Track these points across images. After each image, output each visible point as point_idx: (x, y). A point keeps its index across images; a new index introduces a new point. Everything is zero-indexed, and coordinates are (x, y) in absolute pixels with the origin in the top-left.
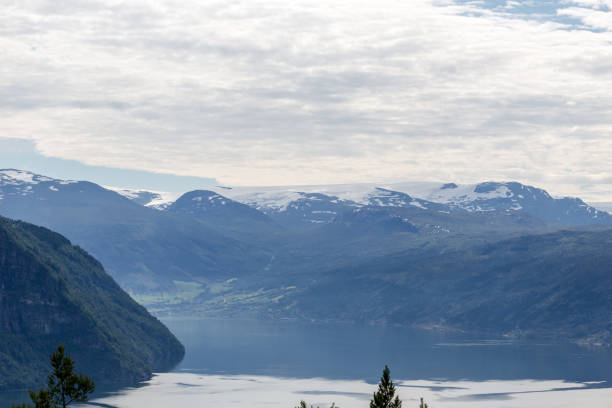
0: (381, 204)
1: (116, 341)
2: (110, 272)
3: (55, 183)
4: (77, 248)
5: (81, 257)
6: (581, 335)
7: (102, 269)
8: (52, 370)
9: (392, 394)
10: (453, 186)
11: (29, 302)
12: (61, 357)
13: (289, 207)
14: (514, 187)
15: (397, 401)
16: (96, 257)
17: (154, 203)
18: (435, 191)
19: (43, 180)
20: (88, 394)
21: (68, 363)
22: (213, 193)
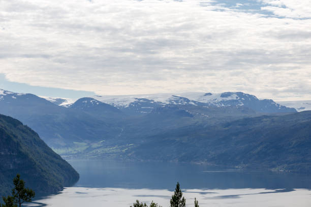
0: (175, 103)
1: (45, 172)
2: (42, 138)
3: (15, 94)
4: (26, 126)
5: (27, 130)
6: (274, 166)
7: (38, 136)
8: (14, 186)
9: (181, 196)
10: (210, 94)
11: (3, 153)
12: (18, 180)
13: (130, 105)
14: (240, 94)
15: (183, 199)
16: (35, 131)
17: (64, 104)
18: (201, 97)
19: (9, 93)
20: (32, 198)
21: (22, 183)
22: (92, 99)
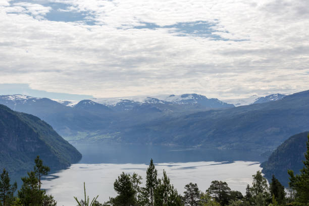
0: (149, 103)
1: (58, 153)
2: (55, 129)
3: (35, 99)
4: (43, 121)
5: (44, 124)
6: (219, 146)
7: (52, 128)
8: (35, 164)
9: (154, 168)
10: (174, 95)
11: (27, 141)
12: (38, 160)
13: (117, 104)
14: (195, 95)
15: (156, 171)
16: (50, 124)
17: (70, 105)
18: (167, 97)
19: (30, 98)
20: (48, 172)
21: (41, 162)
22: (90, 101)
